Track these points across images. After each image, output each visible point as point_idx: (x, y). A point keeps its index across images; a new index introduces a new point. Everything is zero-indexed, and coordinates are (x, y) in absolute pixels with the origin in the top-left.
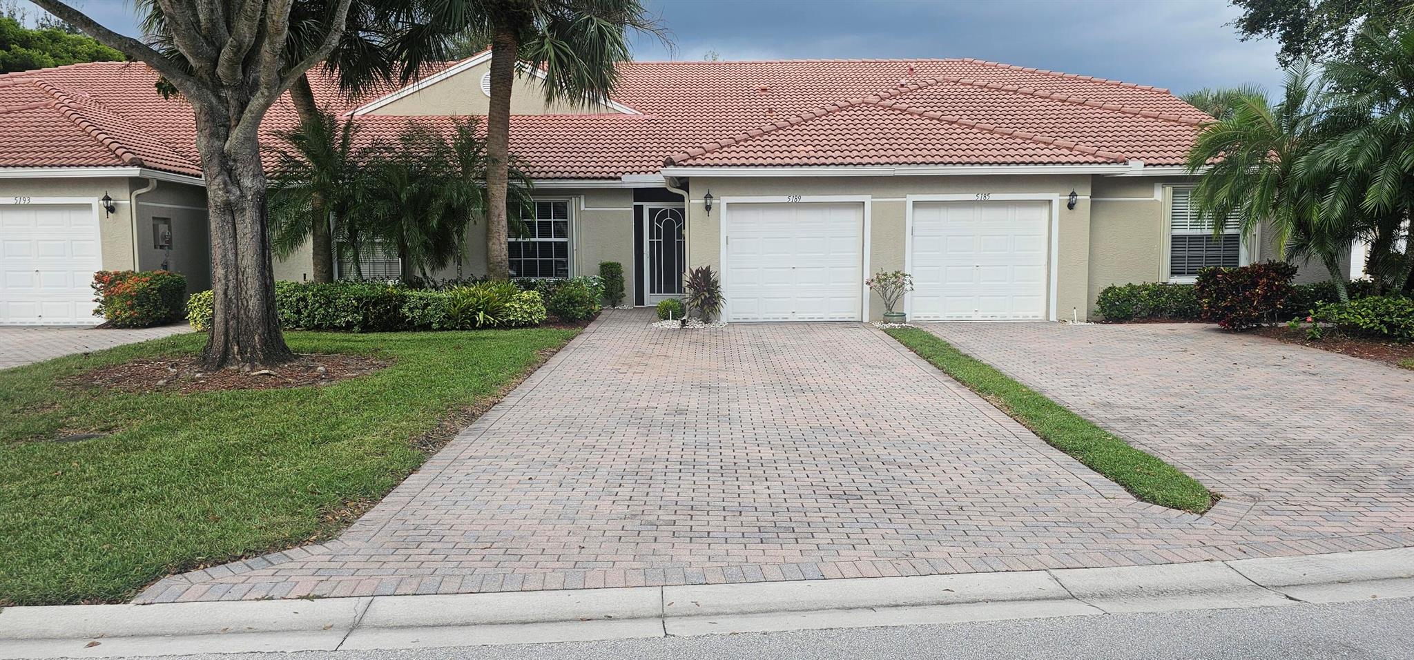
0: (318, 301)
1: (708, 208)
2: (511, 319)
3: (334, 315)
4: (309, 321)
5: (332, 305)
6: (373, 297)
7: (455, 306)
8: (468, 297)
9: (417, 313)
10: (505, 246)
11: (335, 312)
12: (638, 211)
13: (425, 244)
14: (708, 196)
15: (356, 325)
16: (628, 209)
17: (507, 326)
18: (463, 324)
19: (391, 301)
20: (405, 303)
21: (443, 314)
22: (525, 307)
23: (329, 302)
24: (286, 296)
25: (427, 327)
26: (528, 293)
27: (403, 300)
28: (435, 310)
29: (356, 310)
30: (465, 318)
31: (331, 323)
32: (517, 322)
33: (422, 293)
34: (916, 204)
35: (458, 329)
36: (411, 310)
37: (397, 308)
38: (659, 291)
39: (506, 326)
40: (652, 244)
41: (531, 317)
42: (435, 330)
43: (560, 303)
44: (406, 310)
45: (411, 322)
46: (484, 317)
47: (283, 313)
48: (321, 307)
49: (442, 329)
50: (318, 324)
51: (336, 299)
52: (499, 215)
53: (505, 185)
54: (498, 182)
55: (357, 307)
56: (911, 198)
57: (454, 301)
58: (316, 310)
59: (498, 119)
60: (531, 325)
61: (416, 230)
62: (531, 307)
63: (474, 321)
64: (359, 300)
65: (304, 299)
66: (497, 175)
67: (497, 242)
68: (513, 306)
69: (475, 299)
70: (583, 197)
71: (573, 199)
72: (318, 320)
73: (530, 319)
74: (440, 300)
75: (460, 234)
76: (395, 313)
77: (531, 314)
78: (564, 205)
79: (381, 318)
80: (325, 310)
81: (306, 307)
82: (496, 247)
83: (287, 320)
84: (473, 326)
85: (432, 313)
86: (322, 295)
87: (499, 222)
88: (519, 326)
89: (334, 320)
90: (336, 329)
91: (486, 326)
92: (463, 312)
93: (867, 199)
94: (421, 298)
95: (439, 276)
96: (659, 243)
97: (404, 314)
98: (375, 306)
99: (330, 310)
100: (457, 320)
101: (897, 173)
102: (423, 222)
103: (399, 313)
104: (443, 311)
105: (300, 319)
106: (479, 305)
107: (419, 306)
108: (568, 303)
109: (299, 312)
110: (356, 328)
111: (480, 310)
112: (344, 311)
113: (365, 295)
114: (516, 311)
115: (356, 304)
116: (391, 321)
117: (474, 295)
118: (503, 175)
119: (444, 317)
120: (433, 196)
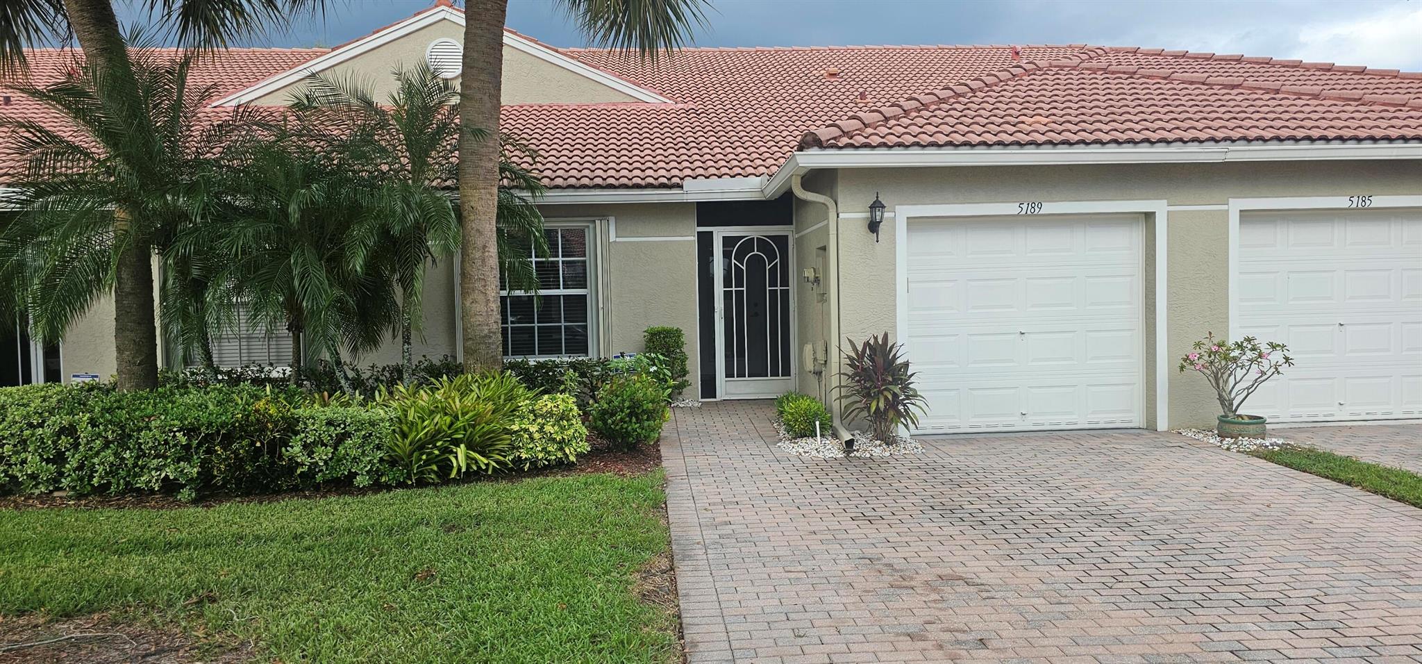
0: (99, 435)
1: (873, 226)
2: (524, 456)
3: (135, 465)
4: (81, 479)
5: (131, 444)
6: (224, 425)
7: (404, 436)
8: (432, 412)
9: (322, 454)
10: (495, 306)
11: (138, 458)
12: (705, 243)
13: (340, 306)
14: (877, 206)
15: (183, 486)
16: (686, 237)
17: (514, 471)
18: (422, 472)
19: (263, 430)
20: (296, 433)
21: (380, 454)
22: (548, 428)
23: (124, 439)
24: (31, 425)
25: (343, 485)
26: (552, 399)
27: (291, 427)
28: (362, 446)
29: (186, 454)
30: (428, 463)
31: (127, 483)
32: (534, 463)
33: (333, 410)
34: (1246, 216)
35: (411, 486)
36: (308, 448)
37: (275, 447)
38: (741, 374)
39: (511, 470)
40: (727, 295)
41: (561, 449)
42: (363, 491)
43: (613, 414)
44: (297, 449)
45: (309, 475)
46: (468, 457)
47: (24, 462)
48: (107, 444)
49: (377, 487)
50: (101, 485)
51: (140, 430)
52: (485, 247)
53: (495, 190)
54: (481, 185)
55: (187, 448)
56: (1237, 205)
57: (402, 426)
58: (97, 454)
59: (481, 65)
60: (562, 466)
61: (320, 275)
62: (563, 428)
63: (445, 467)
64: (190, 431)
65: (71, 430)
66: (481, 171)
67: (481, 298)
68: (526, 430)
69: (448, 419)
70: (612, 220)
71: (598, 222)
72: (101, 477)
73: (560, 455)
74: (372, 424)
75: (407, 283)
76: (272, 456)
77: (562, 444)
78: (581, 234)
79: (241, 468)
80: (116, 454)
81: (76, 446)
82: (480, 307)
83: (33, 477)
84: (444, 475)
85: (354, 453)
86: (110, 422)
87: (483, 261)
88: (537, 469)
89: (136, 475)
90: (142, 496)
91: (472, 475)
92: (421, 447)
93: (1160, 207)
94: (330, 423)
95: (368, 362)
96: (740, 294)
97: (291, 459)
98: (227, 440)
99: (127, 455)
100: (408, 466)
101: (1231, 157)
102: (335, 262)
103: (281, 457)
104: (378, 448)
105: (61, 474)
106: (456, 431)
107: (326, 439)
108: (630, 415)
109: (60, 459)
110: (185, 491)
111: (457, 443)
112: (157, 457)
113: (203, 420)
114: (532, 439)
115: (184, 440)
116: (264, 473)
117: (444, 409)
118: (490, 171)
119: (381, 460)
120: (355, 212)
